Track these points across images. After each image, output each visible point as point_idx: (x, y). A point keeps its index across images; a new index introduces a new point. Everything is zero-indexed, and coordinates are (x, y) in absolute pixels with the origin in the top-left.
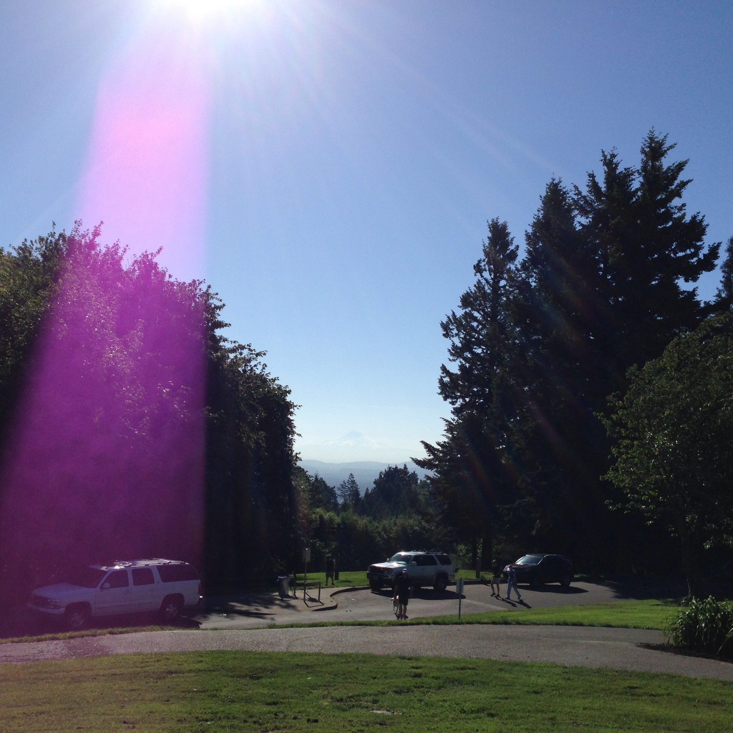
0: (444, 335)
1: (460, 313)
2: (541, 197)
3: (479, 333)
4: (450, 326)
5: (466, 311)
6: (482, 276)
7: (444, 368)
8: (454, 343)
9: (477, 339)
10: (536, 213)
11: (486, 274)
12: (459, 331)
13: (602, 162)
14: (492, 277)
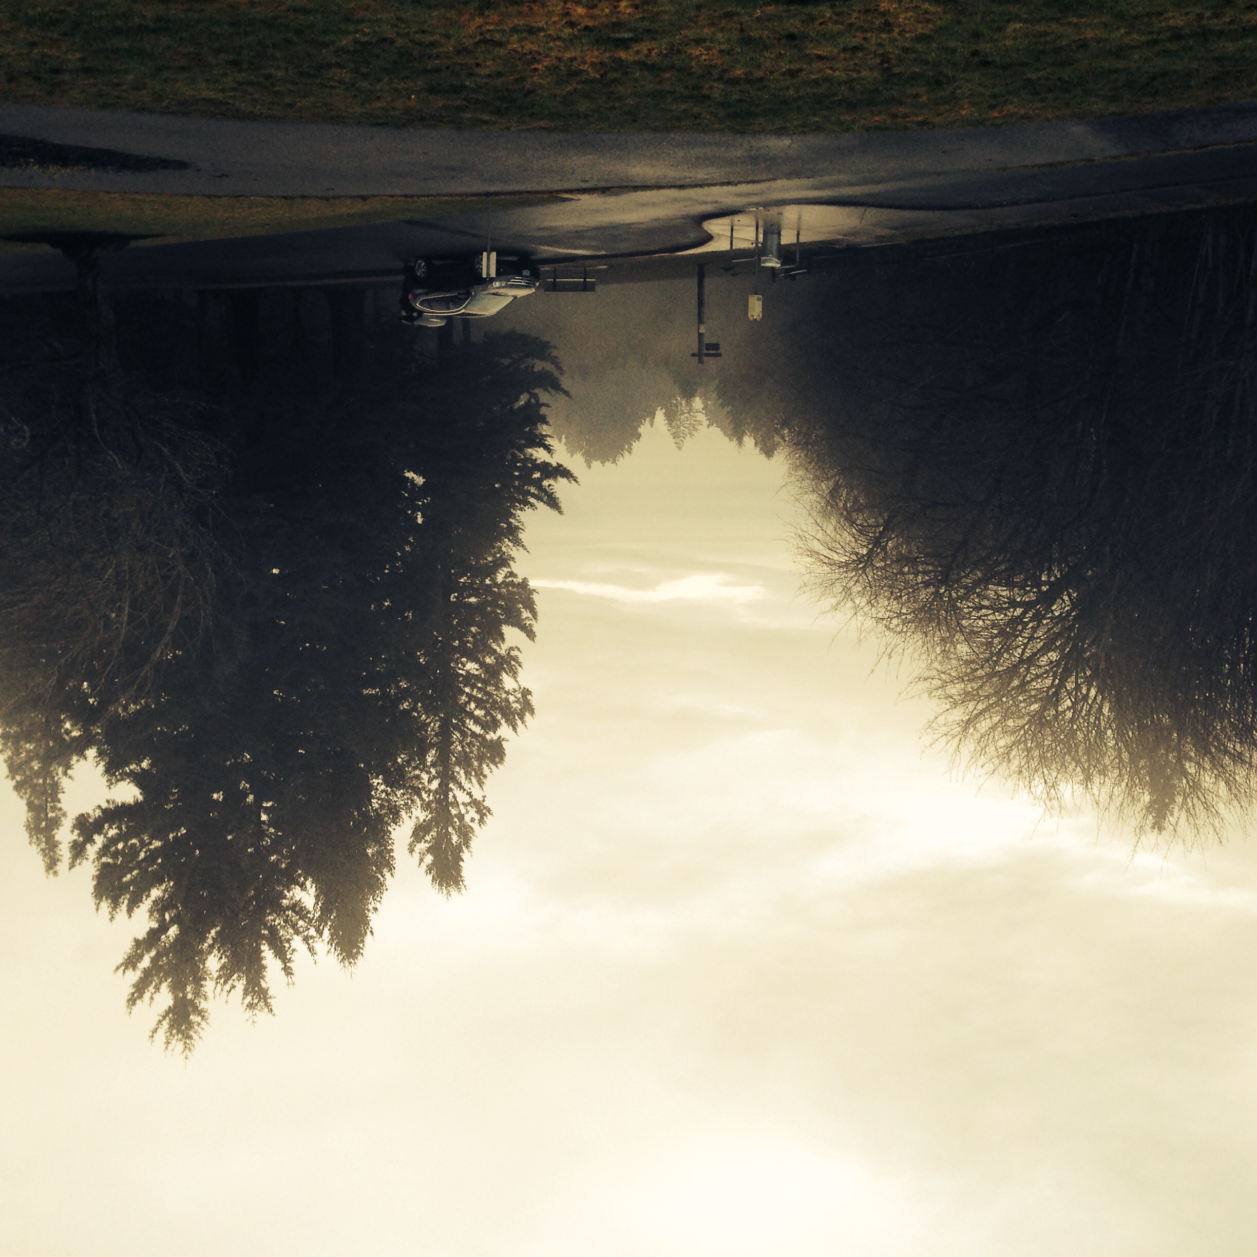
0: (529, 693)
1: (504, 730)
2: (372, 932)
3: (471, 697)
4: (520, 707)
5: (495, 733)
6: (470, 794)
7: (531, 634)
8: (515, 678)
9: (473, 687)
10: (378, 905)
11: (462, 797)
12: (507, 700)
13: (270, 993)
14: (451, 794)
